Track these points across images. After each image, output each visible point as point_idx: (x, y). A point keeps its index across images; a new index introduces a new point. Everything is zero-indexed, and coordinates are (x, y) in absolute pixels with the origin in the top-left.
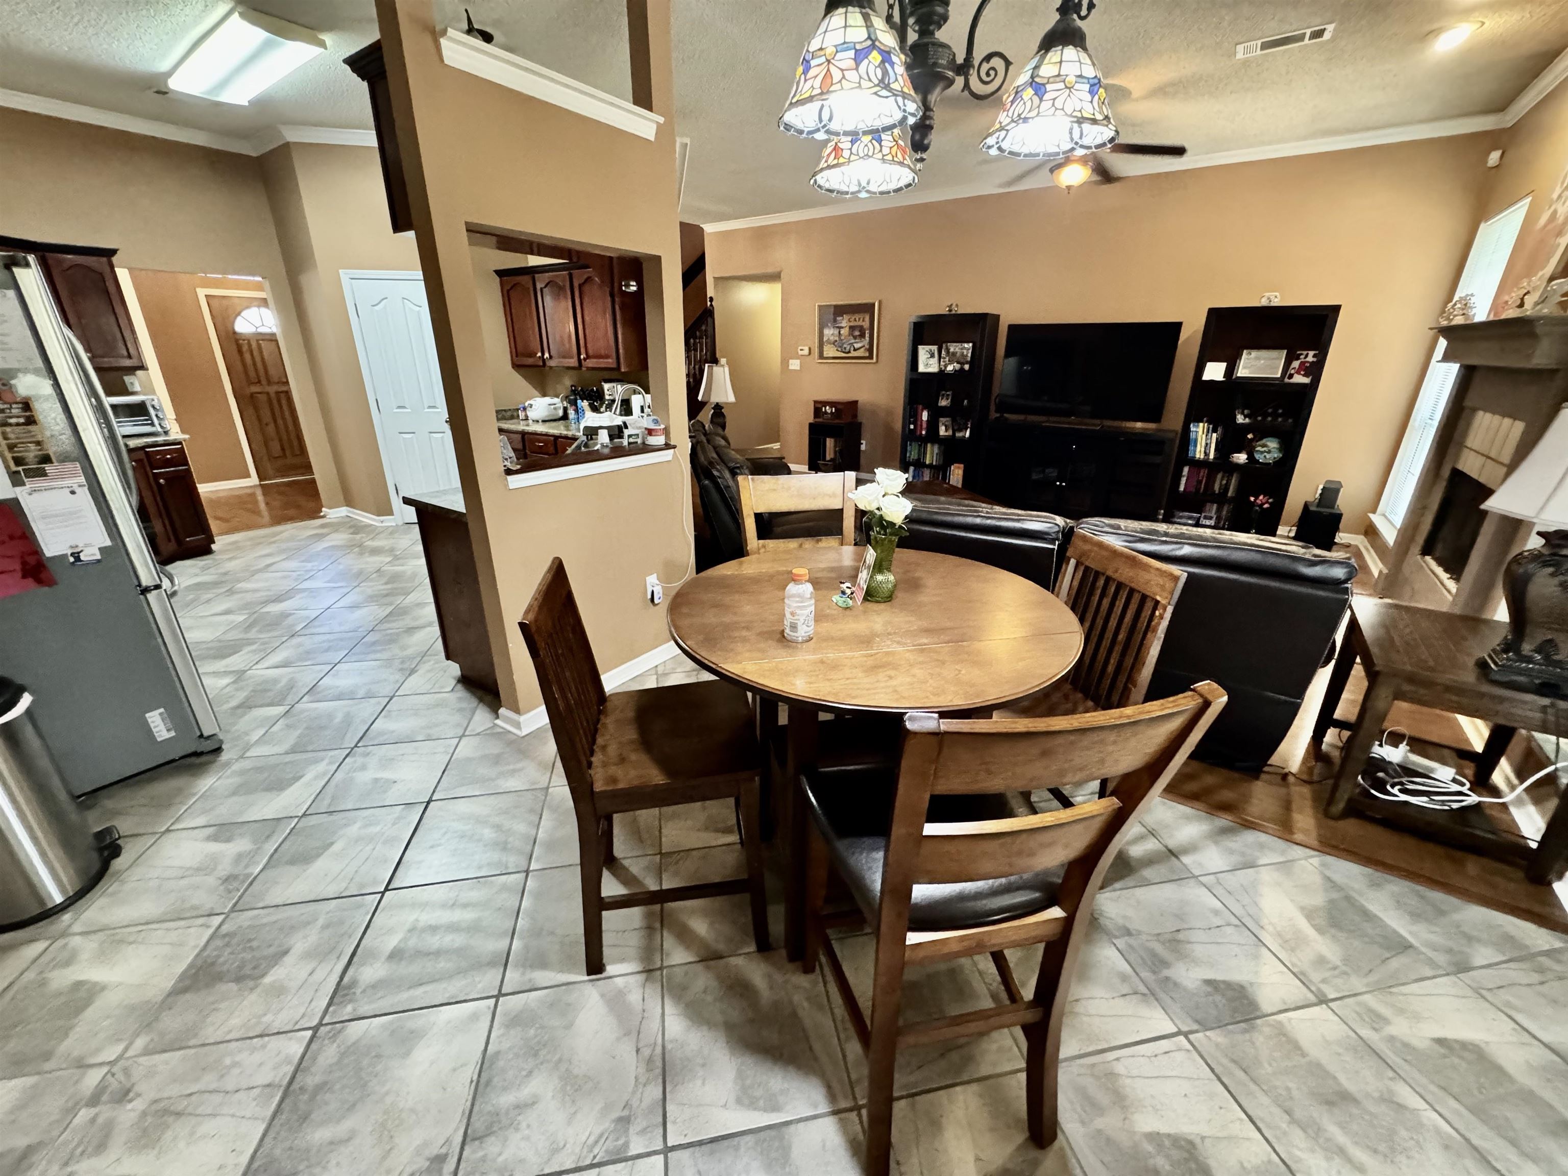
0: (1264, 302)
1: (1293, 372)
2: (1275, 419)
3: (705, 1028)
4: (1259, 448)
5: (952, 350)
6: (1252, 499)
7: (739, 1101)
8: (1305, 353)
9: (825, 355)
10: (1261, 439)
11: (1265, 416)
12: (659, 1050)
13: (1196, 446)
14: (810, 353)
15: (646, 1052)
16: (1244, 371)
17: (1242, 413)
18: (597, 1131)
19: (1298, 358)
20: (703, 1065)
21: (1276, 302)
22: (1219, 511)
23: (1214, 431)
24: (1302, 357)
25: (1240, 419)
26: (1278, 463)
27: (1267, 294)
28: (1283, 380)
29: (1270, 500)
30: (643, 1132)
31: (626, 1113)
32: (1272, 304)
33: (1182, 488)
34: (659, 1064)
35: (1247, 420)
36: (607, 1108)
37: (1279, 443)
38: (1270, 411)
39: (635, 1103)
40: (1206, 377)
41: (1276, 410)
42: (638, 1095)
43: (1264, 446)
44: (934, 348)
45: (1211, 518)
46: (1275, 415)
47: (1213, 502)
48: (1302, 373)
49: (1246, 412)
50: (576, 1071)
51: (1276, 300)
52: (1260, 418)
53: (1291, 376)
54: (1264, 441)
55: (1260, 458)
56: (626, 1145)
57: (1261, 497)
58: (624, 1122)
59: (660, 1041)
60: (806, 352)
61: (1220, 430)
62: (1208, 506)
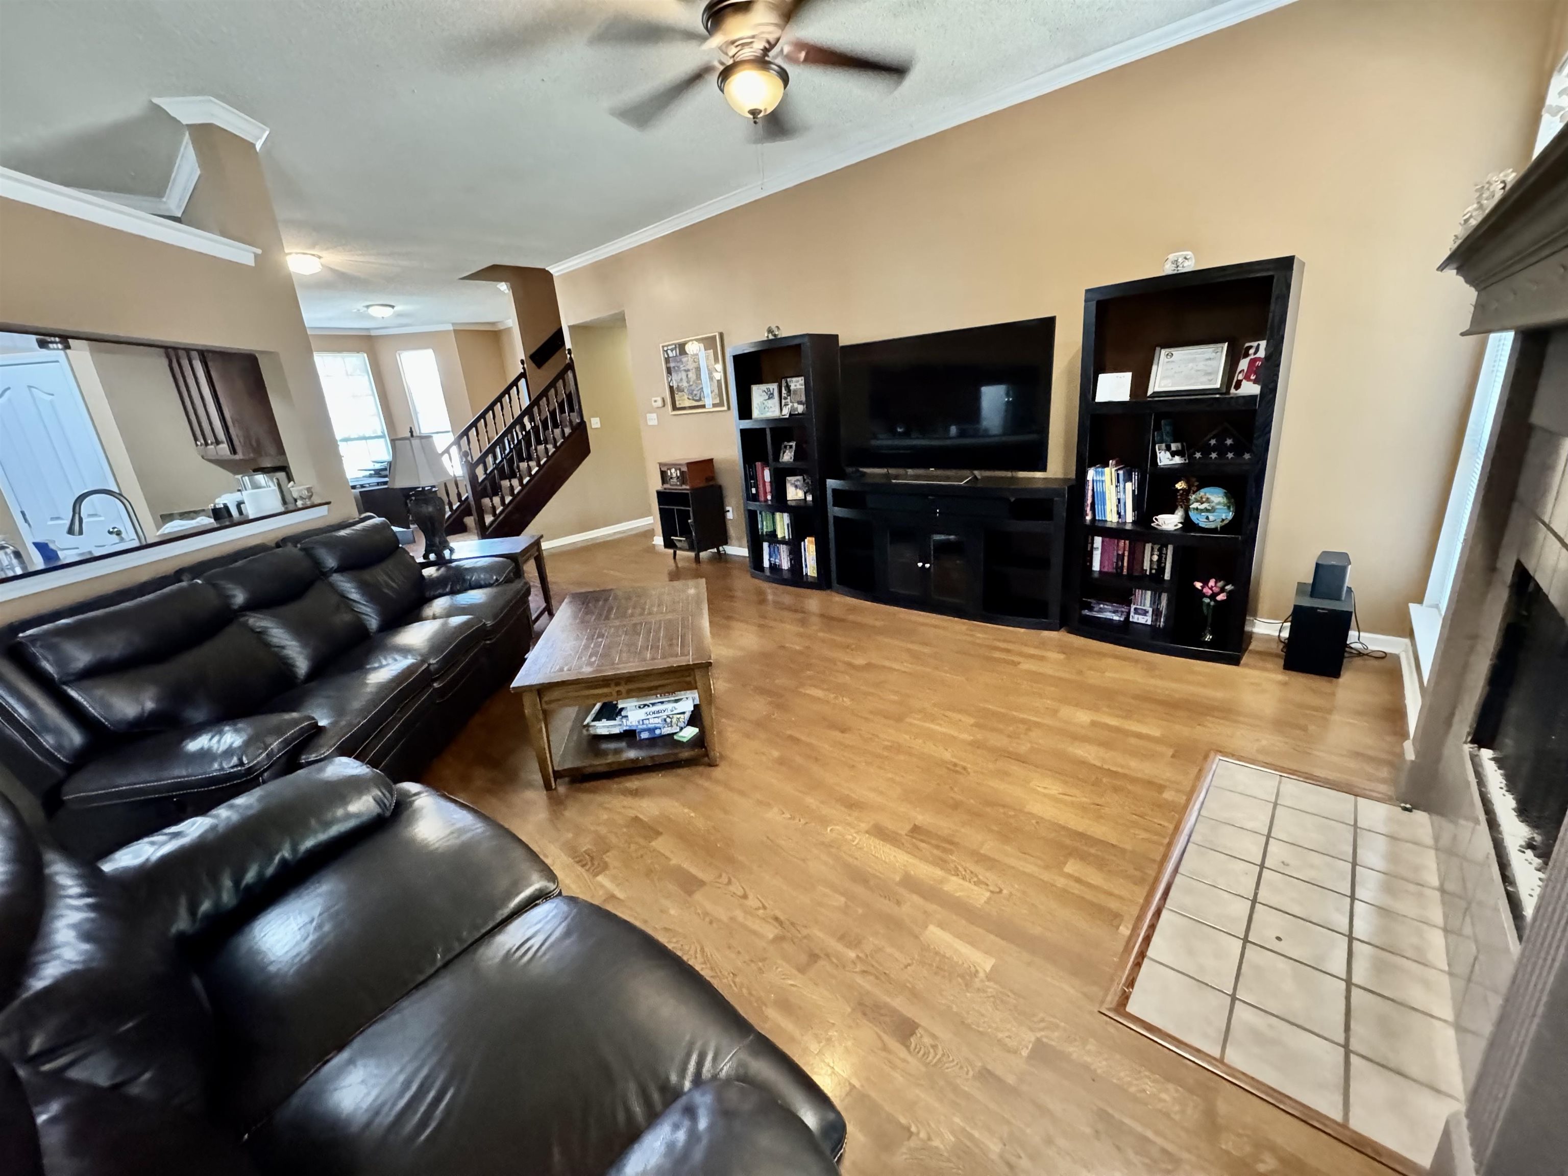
0: (1168, 269)
1: (1240, 377)
2: (1222, 454)
4: (1195, 505)
5: (792, 387)
6: (1198, 585)
8: (1255, 344)
9: (678, 406)
10: (1199, 488)
11: (1206, 451)
13: (1104, 504)
14: (664, 406)
16: (1164, 383)
17: (1168, 448)
19: (1246, 355)
21: (1189, 266)
22: (1155, 601)
23: (1129, 478)
24: (1252, 351)
25: (1165, 459)
26: (1227, 528)
27: (1172, 257)
28: (1228, 392)
29: (1229, 587)
32: (1182, 270)
33: (1096, 566)
35: (1177, 460)
37: (1226, 495)
38: (1213, 442)
40: (1102, 396)
41: (1221, 441)
43: (1204, 500)
44: (774, 387)
45: (1145, 613)
46: (1222, 450)
47: (1144, 587)
48: (1253, 377)
49: (1174, 447)
51: (1186, 263)
52: (1198, 455)
53: (1238, 385)
54: (1202, 493)
55: (1200, 520)
57: (1212, 583)
60: (660, 403)
61: (1135, 476)
62: (1138, 592)
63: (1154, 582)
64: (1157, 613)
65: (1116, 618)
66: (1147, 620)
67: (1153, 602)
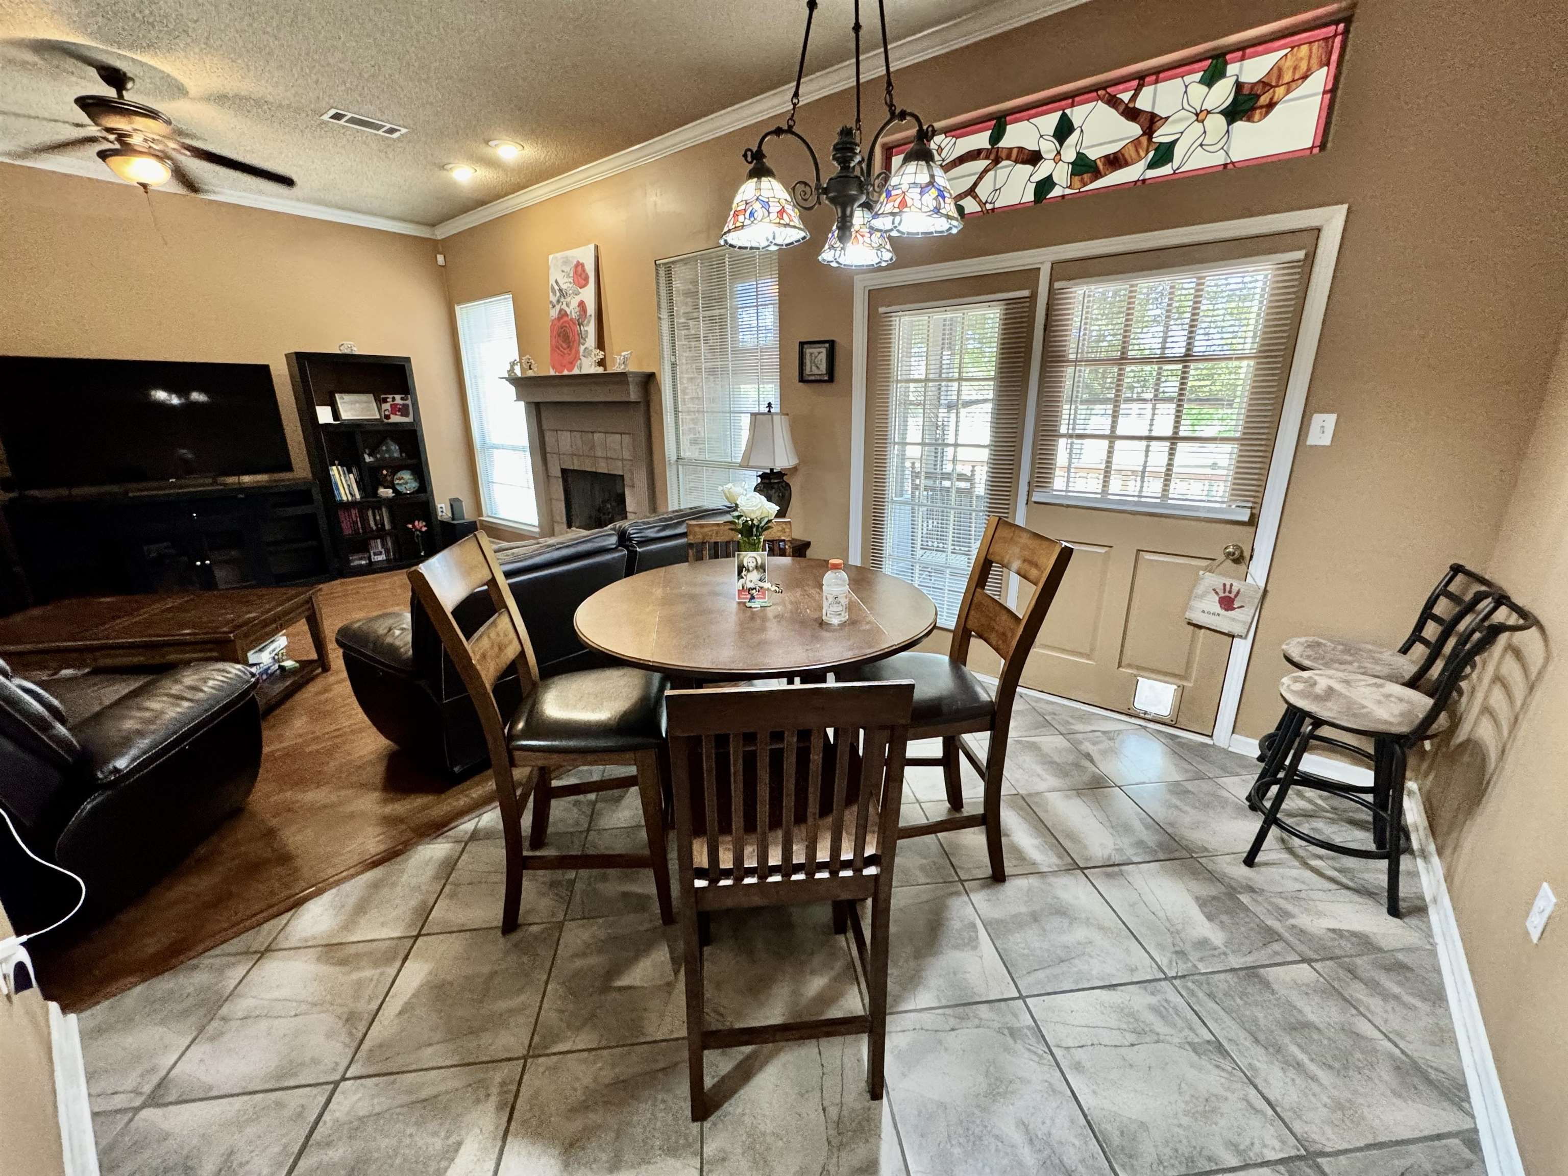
1: (389, 413)
3: (923, 974)
4: (398, 482)
6: (410, 526)
7: (975, 948)
8: (393, 396)
10: (396, 473)
12: (948, 1011)
13: (339, 490)
15: (952, 1022)
17: (368, 453)
18: (1027, 1054)
19: (388, 402)
20: (955, 973)
22: (385, 545)
25: (367, 458)
26: (416, 491)
28: (383, 421)
29: (427, 523)
30: (1015, 1015)
31: (1006, 1032)
33: (346, 532)
34: (960, 1010)
35: (371, 459)
36: (1007, 1049)
37: (410, 474)
38: (384, 448)
39: (996, 1025)
40: (321, 420)
41: (389, 447)
42: (990, 1023)
43: (400, 479)
45: (380, 553)
47: (375, 538)
48: (399, 413)
50: (984, 1086)
51: (355, 349)
53: (389, 417)
54: (399, 475)
55: (402, 490)
56: (1028, 1027)
57: (419, 522)
58: (1013, 1033)
59: (940, 1011)
62: (372, 543)
63: (380, 533)
64: (387, 552)
65: (363, 562)
66: (382, 557)
67: (383, 546)
